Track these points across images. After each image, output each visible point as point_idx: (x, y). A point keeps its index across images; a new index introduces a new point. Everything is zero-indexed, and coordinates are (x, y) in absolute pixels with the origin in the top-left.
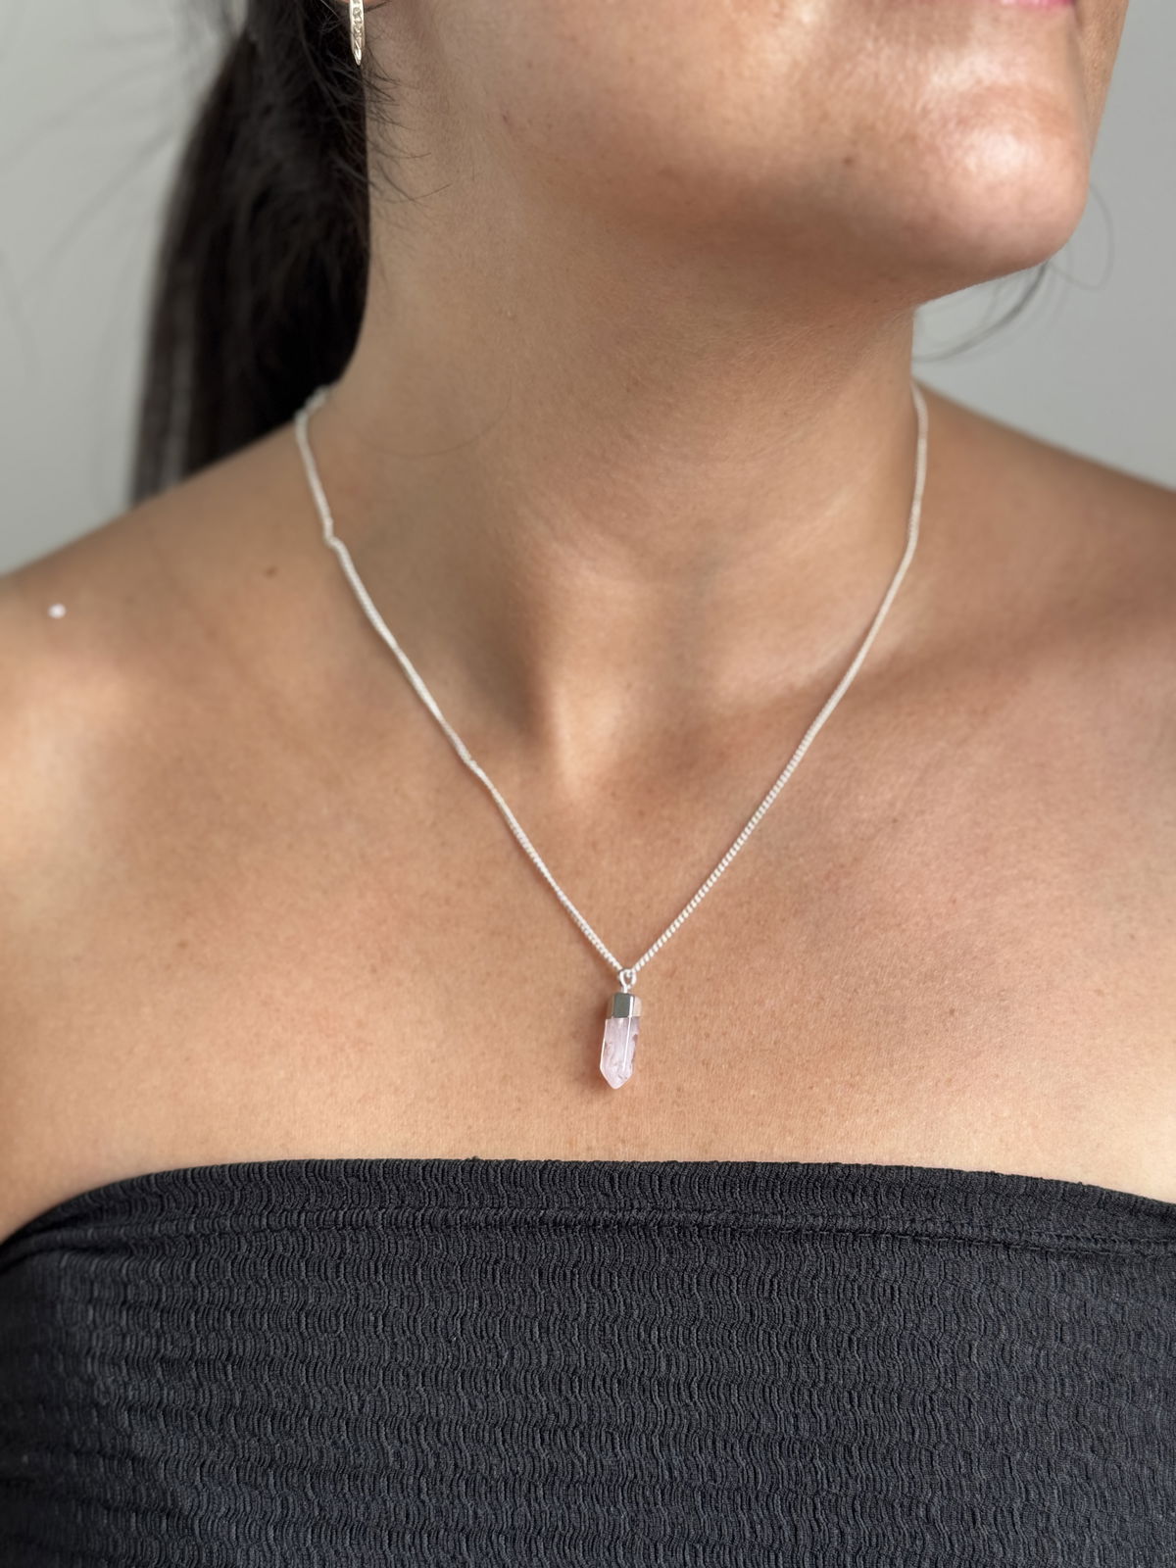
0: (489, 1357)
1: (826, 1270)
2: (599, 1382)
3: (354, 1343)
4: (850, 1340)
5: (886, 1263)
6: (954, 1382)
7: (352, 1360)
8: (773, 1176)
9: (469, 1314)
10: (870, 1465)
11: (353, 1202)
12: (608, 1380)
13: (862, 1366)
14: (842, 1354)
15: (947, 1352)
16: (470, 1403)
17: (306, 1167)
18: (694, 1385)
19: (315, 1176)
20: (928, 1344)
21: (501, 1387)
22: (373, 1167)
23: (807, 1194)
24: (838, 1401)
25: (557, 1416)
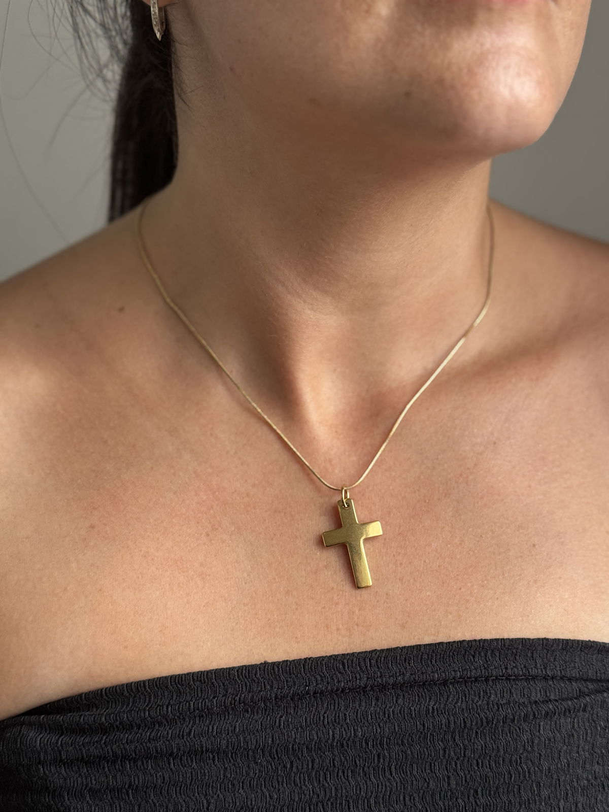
0: (280, 768)
1: (462, 699)
2: (340, 773)
3: (203, 771)
4: (477, 732)
5: (493, 691)
6: (532, 747)
7: (202, 781)
8: (431, 651)
9: (266, 746)
10: (487, 797)
11: (198, 696)
12: (346, 771)
13: (484, 746)
14: (472, 741)
15: (527, 731)
16: (270, 795)
17: (171, 679)
18: (393, 767)
19: (176, 684)
20: (517, 729)
21: (286, 784)
22: (209, 674)
23: (449, 660)
24: (471, 766)
25: (318, 796)
